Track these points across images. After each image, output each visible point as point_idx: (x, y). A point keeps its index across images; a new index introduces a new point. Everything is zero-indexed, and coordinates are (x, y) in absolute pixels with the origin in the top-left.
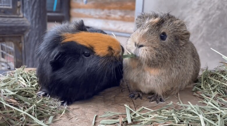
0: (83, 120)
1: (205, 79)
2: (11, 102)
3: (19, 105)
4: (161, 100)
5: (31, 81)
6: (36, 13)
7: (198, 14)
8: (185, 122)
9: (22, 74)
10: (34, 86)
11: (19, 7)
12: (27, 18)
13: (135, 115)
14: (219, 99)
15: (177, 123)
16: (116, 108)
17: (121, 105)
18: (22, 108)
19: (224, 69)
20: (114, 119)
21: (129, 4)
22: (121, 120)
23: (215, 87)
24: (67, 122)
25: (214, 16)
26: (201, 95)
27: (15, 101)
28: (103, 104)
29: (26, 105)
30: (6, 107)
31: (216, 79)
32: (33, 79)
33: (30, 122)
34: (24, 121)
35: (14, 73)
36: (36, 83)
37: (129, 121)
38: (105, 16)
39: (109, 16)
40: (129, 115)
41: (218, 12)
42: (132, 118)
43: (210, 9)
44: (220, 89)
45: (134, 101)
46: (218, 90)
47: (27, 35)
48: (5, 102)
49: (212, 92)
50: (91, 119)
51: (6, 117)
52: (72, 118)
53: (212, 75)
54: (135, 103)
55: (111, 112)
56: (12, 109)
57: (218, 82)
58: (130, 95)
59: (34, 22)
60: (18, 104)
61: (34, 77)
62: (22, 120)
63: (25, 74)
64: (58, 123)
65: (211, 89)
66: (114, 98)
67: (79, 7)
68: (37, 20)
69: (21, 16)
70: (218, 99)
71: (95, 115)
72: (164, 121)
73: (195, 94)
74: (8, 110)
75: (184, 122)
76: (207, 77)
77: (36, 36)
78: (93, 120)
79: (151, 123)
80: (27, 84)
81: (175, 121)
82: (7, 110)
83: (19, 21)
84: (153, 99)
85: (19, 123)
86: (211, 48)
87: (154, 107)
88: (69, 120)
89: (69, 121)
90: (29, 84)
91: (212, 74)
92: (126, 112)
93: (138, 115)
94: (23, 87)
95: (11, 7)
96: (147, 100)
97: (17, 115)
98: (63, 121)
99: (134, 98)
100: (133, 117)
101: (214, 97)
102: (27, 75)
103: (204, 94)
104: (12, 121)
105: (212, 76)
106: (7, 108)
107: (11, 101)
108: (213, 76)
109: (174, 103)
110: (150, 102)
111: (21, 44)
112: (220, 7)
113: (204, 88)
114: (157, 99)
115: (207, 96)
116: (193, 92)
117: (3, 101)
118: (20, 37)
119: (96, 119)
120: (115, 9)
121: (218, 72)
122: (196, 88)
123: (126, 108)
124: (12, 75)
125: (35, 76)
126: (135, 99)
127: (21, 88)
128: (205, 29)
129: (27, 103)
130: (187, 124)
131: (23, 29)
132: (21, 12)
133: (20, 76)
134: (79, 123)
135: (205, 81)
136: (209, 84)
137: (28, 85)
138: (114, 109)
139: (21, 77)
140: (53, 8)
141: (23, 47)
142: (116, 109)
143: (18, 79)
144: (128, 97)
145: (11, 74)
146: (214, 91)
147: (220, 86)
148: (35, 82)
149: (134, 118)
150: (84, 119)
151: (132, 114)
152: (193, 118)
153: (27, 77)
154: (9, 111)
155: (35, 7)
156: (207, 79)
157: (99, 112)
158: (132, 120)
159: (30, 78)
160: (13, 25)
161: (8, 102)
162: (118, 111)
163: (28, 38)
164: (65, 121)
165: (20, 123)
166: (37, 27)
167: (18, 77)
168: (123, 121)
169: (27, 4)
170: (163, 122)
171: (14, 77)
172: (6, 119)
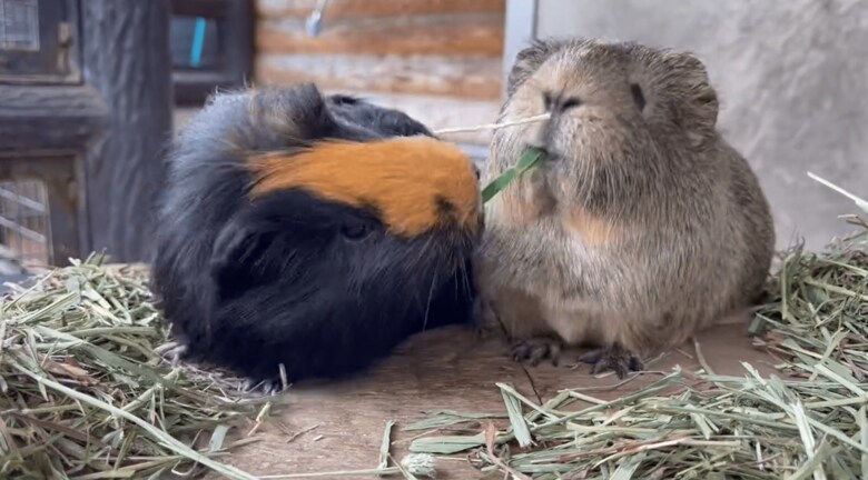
0: (343, 441)
1: (794, 287)
2: (67, 377)
3: (97, 385)
4: (634, 366)
5: (130, 305)
6: (133, 65)
7: (742, 64)
8: (736, 432)
9: (94, 282)
10: (145, 322)
11: (66, 45)
12: (97, 85)
13: (540, 419)
14: (856, 356)
15: (708, 437)
16: (463, 396)
17: (483, 387)
18: (110, 398)
19: (862, 249)
20: (461, 433)
21: (481, 33)
22: (489, 435)
23: (835, 313)
24: (280, 447)
25: (802, 71)
26: (783, 344)
27: (82, 372)
28: (415, 385)
29: (124, 387)
30: (48, 394)
31: (834, 284)
32: (138, 298)
33: (141, 451)
34: (118, 449)
35: (65, 278)
36: (152, 312)
37: (524, 439)
38: (387, 82)
39: (404, 80)
40: (520, 417)
41: (818, 57)
42: (532, 429)
43: (785, 45)
44: (854, 318)
45: (532, 371)
46: (848, 325)
47: (96, 149)
48: (45, 375)
49: (824, 331)
50: (374, 436)
51: (48, 432)
52: (302, 434)
53: (818, 272)
54: (536, 380)
55: (446, 411)
56: (71, 400)
57: (844, 295)
58: (514, 352)
59: (123, 102)
60: (95, 382)
61: (142, 292)
62: (109, 443)
63: (108, 279)
64: (248, 455)
65: (820, 322)
66: (455, 361)
67: (291, 50)
68: (136, 91)
69: (75, 78)
70: (849, 358)
71: (389, 425)
72: (659, 431)
73: (759, 342)
74: (57, 405)
75: (733, 434)
76: (802, 278)
77: (130, 155)
78: (381, 442)
79: (607, 441)
80: (116, 315)
81: (701, 433)
82: (53, 403)
83: (64, 97)
84: (602, 363)
85: (101, 452)
86: (810, 174)
87: (609, 391)
88: (291, 441)
89: (291, 445)
90: (123, 317)
91: (821, 269)
92: (507, 412)
93: (552, 419)
94: (105, 326)
95: (35, 46)
96: (580, 366)
97: (90, 422)
98: (269, 446)
99: (531, 361)
100: (535, 424)
101: (835, 350)
102: (117, 284)
103: (796, 340)
104: (73, 448)
105: (819, 276)
106: (51, 397)
107: (66, 371)
108: (824, 274)
109: (688, 372)
110: (592, 373)
111: (72, 185)
112: (823, 39)
113: (792, 320)
114: (621, 363)
115: (804, 348)
116: (752, 335)
117: (36, 370)
118: (70, 158)
119: (392, 438)
120: (426, 51)
121: (843, 256)
122: (762, 320)
123: (504, 396)
124: (59, 284)
125: (144, 287)
126: (535, 364)
127: (97, 328)
128: (768, 120)
129: (125, 380)
130: (747, 442)
131: (82, 130)
132: (73, 63)
133: (88, 286)
134: (327, 451)
135: (795, 295)
136: (810, 305)
137: (123, 321)
138: (457, 400)
139: (93, 291)
140: (188, 52)
141: (82, 196)
142: (466, 402)
143: (84, 298)
144: (505, 358)
145: (55, 281)
146: (832, 327)
147: (853, 310)
148: (147, 310)
149: (538, 429)
150: (347, 438)
151: (529, 415)
152: (766, 419)
153: (116, 291)
154: (58, 408)
155: (129, 43)
156: (803, 287)
157: (401, 412)
158: (533, 437)
159: (127, 296)
160: (42, 113)
161: (57, 376)
162: (476, 409)
163: (99, 163)
164: (274, 447)
165: (104, 455)
166: (135, 117)
167: (84, 293)
168: (500, 439)
169: (97, 31)
170: (654, 436)
171: (66, 292)
172: (49, 439)
